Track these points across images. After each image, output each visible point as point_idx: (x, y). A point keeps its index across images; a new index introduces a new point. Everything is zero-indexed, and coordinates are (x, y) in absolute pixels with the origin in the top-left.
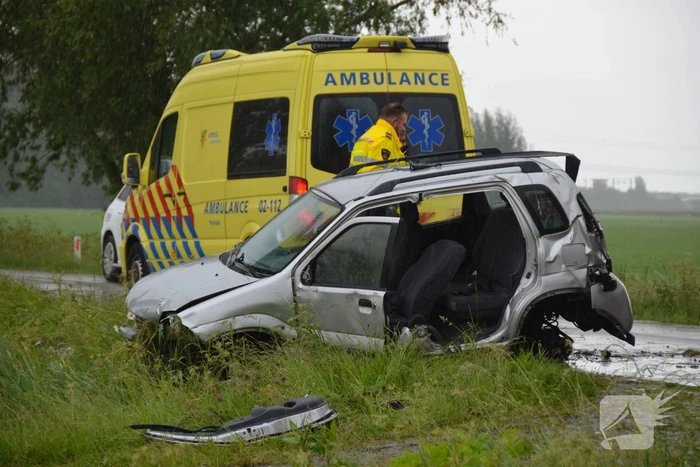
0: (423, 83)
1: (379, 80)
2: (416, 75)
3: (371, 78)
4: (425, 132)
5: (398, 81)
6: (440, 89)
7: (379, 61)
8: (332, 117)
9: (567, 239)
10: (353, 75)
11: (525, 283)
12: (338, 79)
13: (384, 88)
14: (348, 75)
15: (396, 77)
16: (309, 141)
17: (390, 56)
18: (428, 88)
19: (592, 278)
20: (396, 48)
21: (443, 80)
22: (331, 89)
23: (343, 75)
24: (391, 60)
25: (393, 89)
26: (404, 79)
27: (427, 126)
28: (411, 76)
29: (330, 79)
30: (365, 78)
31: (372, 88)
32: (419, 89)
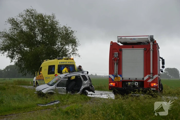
6: (73, 64)
7: (65, 61)
8: (60, 67)
9: (87, 81)
11: (82, 86)
12: (61, 63)
13: (66, 64)
15: (67, 62)
16: (57, 70)
18: (71, 64)
19: (90, 86)
20: (67, 59)
22: (60, 64)
26: (68, 63)
27: (71, 68)
28: (69, 62)
29: (60, 63)
30: (64, 63)
31: (65, 64)
32: (70, 64)
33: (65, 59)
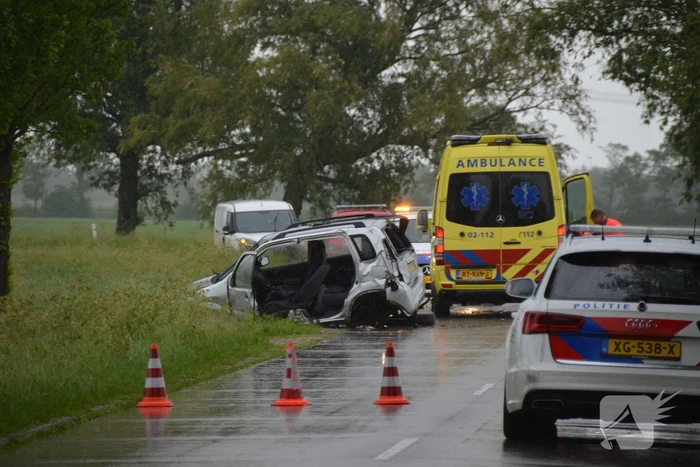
0: (525, 165)
1: (493, 163)
2: (520, 160)
3: (488, 162)
4: (525, 197)
5: (507, 164)
6: (538, 169)
7: (495, 151)
8: (460, 188)
9: (374, 264)
10: (476, 161)
11: (355, 286)
12: (465, 163)
13: (497, 169)
14: (472, 161)
15: (506, 162)
16: (445, 204)
17: (502, 148)
18: (528, 168)
20: (508, 143)
21: (540, 163)
22: (461, 170)
23: (469, 161)
24: (503, 150)
25: (503, 169)
26: (512, 162)
27: (527, 193)
28: (516, 161)
29: (460, 164)
30: (483, 163)
31: (488, 169)
32: (522, 169)
33: (491, 144)
